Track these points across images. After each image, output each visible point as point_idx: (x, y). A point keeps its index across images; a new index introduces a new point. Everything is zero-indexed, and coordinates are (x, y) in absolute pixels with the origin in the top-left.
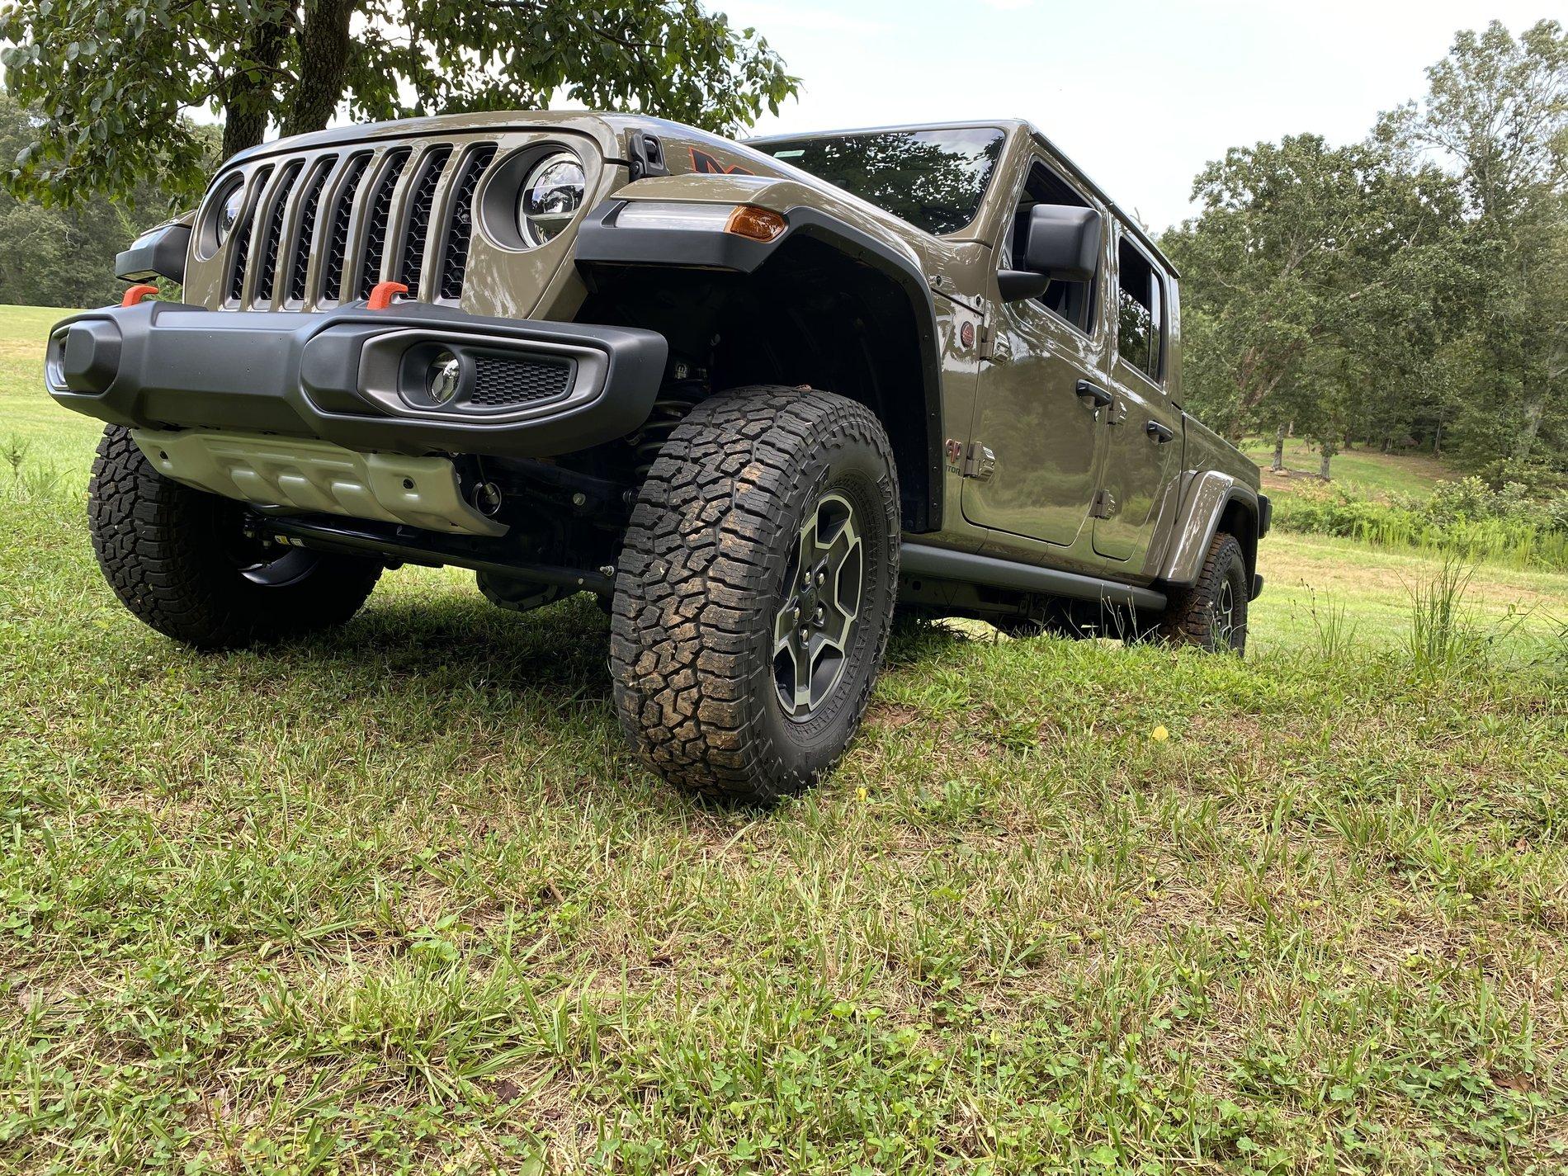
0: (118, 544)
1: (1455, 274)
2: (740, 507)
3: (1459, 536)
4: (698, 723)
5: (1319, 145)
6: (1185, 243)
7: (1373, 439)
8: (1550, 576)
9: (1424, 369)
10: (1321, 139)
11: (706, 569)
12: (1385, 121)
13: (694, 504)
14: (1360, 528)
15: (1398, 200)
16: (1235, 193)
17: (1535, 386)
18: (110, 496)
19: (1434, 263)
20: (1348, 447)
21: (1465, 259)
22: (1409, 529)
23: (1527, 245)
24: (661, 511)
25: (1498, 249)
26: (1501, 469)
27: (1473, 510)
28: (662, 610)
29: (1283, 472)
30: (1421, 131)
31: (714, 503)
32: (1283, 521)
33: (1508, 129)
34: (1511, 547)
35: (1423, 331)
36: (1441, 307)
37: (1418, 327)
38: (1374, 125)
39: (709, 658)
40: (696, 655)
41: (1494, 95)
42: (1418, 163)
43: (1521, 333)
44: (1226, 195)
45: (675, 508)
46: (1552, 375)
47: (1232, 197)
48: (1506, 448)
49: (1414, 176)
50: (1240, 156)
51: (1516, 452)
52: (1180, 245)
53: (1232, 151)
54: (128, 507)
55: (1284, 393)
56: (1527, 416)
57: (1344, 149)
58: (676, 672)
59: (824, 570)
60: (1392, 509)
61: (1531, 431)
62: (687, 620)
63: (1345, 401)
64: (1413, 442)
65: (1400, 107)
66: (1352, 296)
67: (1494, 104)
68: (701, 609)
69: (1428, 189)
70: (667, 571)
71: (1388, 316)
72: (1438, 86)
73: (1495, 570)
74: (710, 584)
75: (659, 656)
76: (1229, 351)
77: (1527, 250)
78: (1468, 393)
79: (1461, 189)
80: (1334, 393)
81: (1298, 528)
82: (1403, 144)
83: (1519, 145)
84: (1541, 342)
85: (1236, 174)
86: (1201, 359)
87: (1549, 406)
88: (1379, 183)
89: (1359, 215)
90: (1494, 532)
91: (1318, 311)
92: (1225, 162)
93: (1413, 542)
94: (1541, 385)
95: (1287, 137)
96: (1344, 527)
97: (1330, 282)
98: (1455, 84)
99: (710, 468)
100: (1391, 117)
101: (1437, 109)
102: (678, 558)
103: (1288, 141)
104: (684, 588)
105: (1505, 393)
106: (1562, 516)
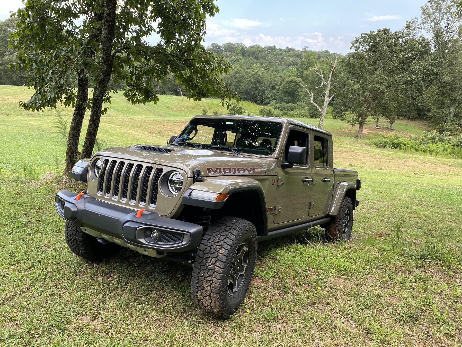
0: (72, 242)
1: (429, 70)
2: (219, 260)
3: (430, 148)
4: (211, 307)
5: (388, 31)
6: (349, 62)
7: (406, 115)
8: (456, 160)
9: (420, 98)
10: (389, 29)
11: (212, 275)
12: (408, 23)
13: (209, 259)
14: (401, 146)
15: (412, 47)
16: (363, 47)
17: (453, 101)
18: (70, 231)
19: (423, 66)
20: (398, 118)
21: (431, 65)
22: (415, 146)
23: (451, 60)
24: (202, 259)
25: (442, 62)
26: (443, 127)
27: (434, 140)
28: (203, 283)
29: (378, 128)
30: (419, 26)
31: (214, 259)
32: (378, 144)
33: (445, 25)
34: (445, 151)
35: (420, 86)
36: (425, 79)
37: (418, 85)
38: (405, 25)
39: (213, 295)
40: (210, 293)
41: (441, 15)
42: (418, 35)
43: (449, 86)
44: (361, 47)
45: (205, 259)
46: (458, 98)
47: (363, 48)
48: (444, 120)
49: (417, 39)
50: (365, 35)
51: (448, 121)
52: (347, 62)
53: (362, 34)
54: (75, 234)
55: (378, 106)
56: (451, 110)
57: (396, 32)
58: (206, 296)
59: (239, 259)
60: (410, 140)
61: (452, 115)
62: (208, 286)
63: (396, 107)
64: (418, 116)
65: (413, 19)
66: (398, 76)
67: (441, 18)
68: (211, 284)
69: (421, 44)
70: (204, 274)
71: (409, 82)
72: (424, 12)
73: (440, 159)
74: (213, 279)
75: (202, 293)
76: (362, 93)
77: (451, 61)
78: (433, 104)
79: (431, 43)
80: (394, 104)
81: (383, 146)
82: (414, 30)
83: (448, 30)
84: (455, 88)
85: (364, 41)
86: (354, 96)
87: (457, 108)
88: (406, 42)
89: (400, 52)
90: (440, 147)
91: (388, 81)
92: (360, 37)
93: (416, 150)
94: (455, 101)
95: (379, 29)
96: (396, 146)
97: (392, 72)
98: (429, 11)
99: (213, 249)
100: (410, 22)
101: (424, 19)
102: (206, 271)
103: (379, 31)
104: (208, 279)
105: (444, 104)
106: (460, 142)
